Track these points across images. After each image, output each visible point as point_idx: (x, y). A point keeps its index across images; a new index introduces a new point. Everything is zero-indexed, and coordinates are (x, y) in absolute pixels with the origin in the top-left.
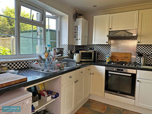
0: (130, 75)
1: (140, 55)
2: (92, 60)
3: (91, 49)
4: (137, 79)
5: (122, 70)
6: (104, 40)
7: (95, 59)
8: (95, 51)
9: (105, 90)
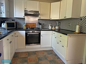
0: (38, 34)
1: (40, 24)
2: (15, 28)
3: (13, 20)
4: (41, 35)
5: (34, 32)
6: (22, 15)
7: (16, 27)
8: (16, 22)
9: (26, 44)
